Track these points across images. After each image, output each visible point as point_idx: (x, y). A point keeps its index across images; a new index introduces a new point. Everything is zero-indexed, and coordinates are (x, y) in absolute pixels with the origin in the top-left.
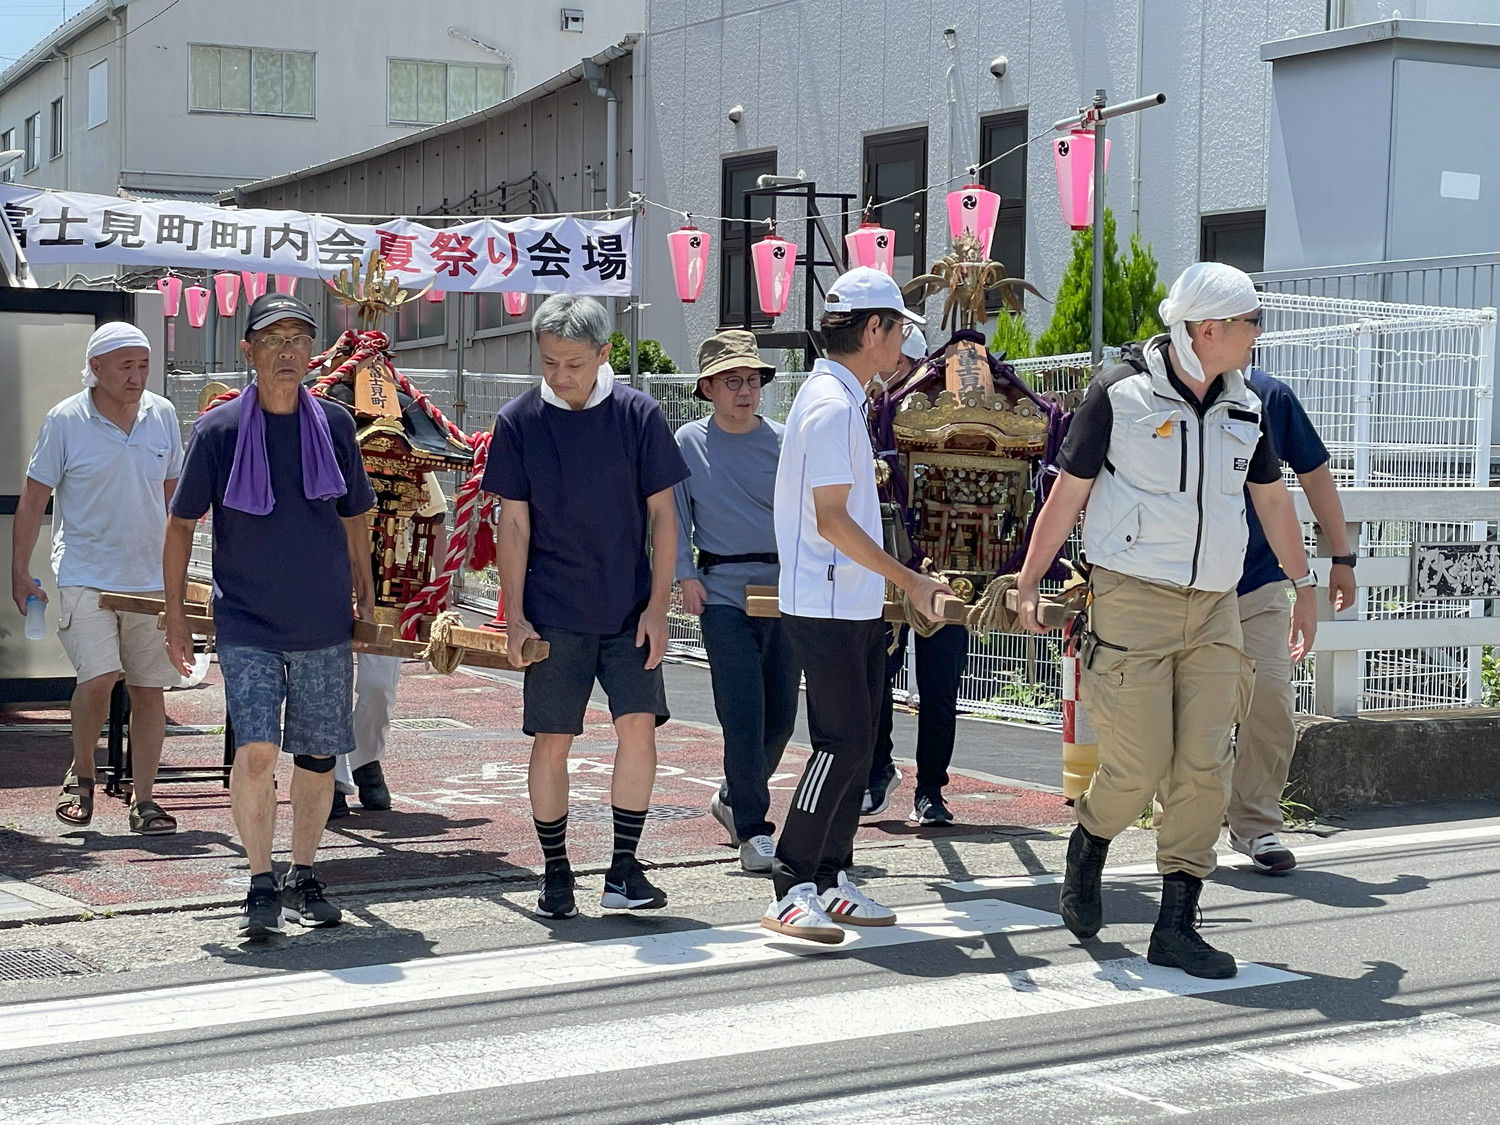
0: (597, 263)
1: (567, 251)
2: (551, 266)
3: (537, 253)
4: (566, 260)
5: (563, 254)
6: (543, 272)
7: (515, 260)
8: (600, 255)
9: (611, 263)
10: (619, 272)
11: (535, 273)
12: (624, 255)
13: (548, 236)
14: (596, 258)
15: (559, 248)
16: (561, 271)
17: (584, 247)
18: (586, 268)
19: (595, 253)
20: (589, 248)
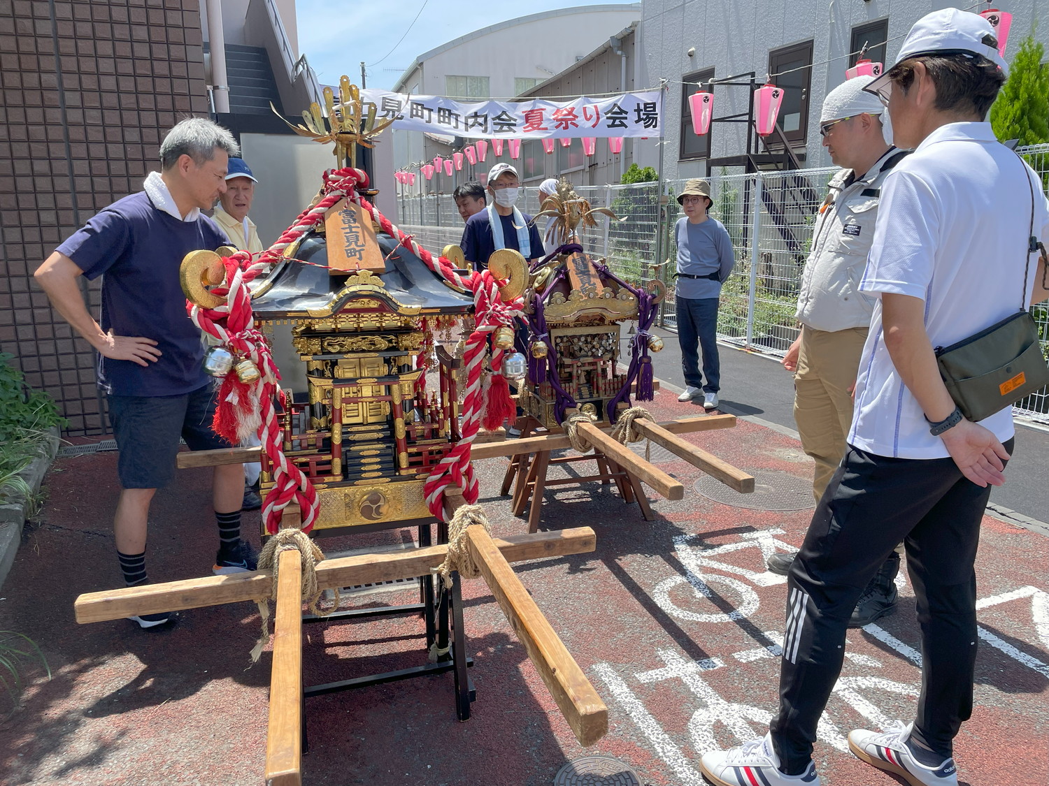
0: (643, 119)
1: (626, 113)
2: (617, 122)
3: (609, 115)
4: (626, 118)
5: (624, 115)
6: (612, 126)
7: (598, 118)
9: (650, 118)
10: (654, 124)
11: (608, 126)
12: (657, 114)
13: (615, 105)
14: (642, 116)
15: (622, 111)
16: (623, 125)
17: (635, 110)
18: (637, 122)
19: (641, 113)
20: (638, 110)
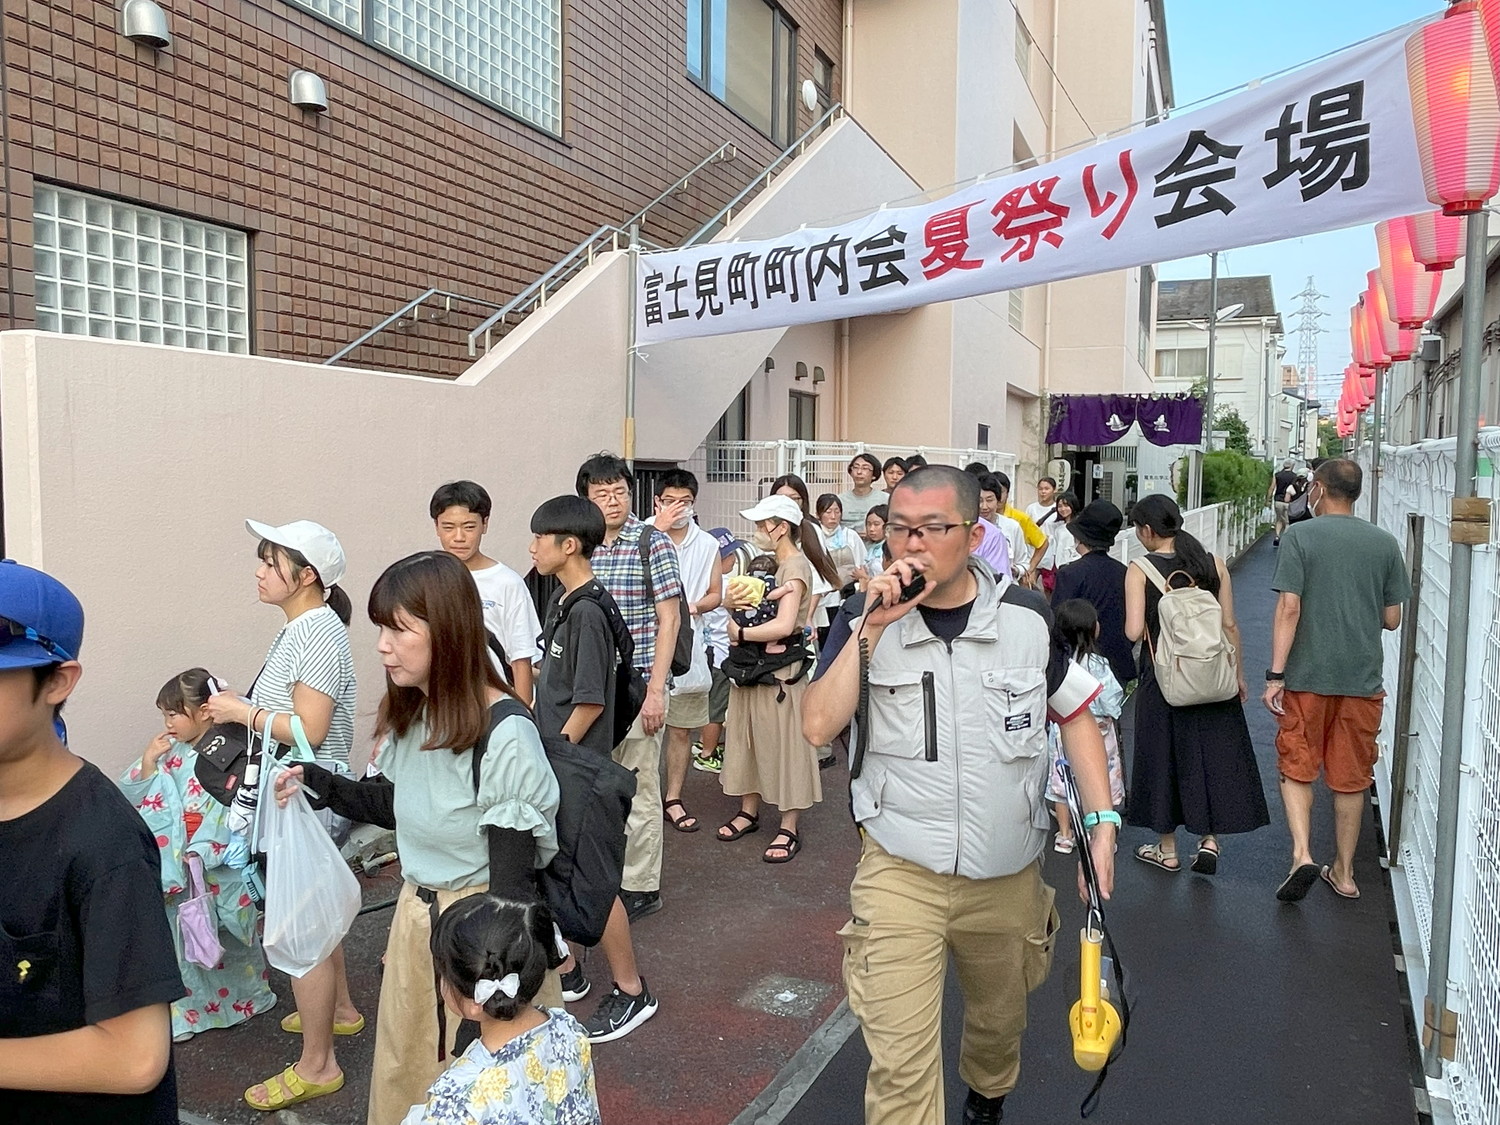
0: (1300, 165)
1: (1232, 152)
2: (1196, 198)
3: (1172, 179)
4: (1228, 174)
5: (1223, 163)
6: (1179, 214)
8: (1305, 143)
9: (1332, 154)
10: (1349, 173)
11: (1162, 221)
12: (1364, 129)
13: (1198, 137)
14: (1297, 153)
15: (1217, 154)
17: (1269, 135)
18: (1271, 181)
19: (1295, 139)
20: (1282, 133)
